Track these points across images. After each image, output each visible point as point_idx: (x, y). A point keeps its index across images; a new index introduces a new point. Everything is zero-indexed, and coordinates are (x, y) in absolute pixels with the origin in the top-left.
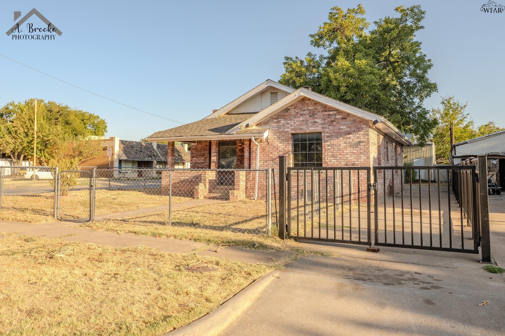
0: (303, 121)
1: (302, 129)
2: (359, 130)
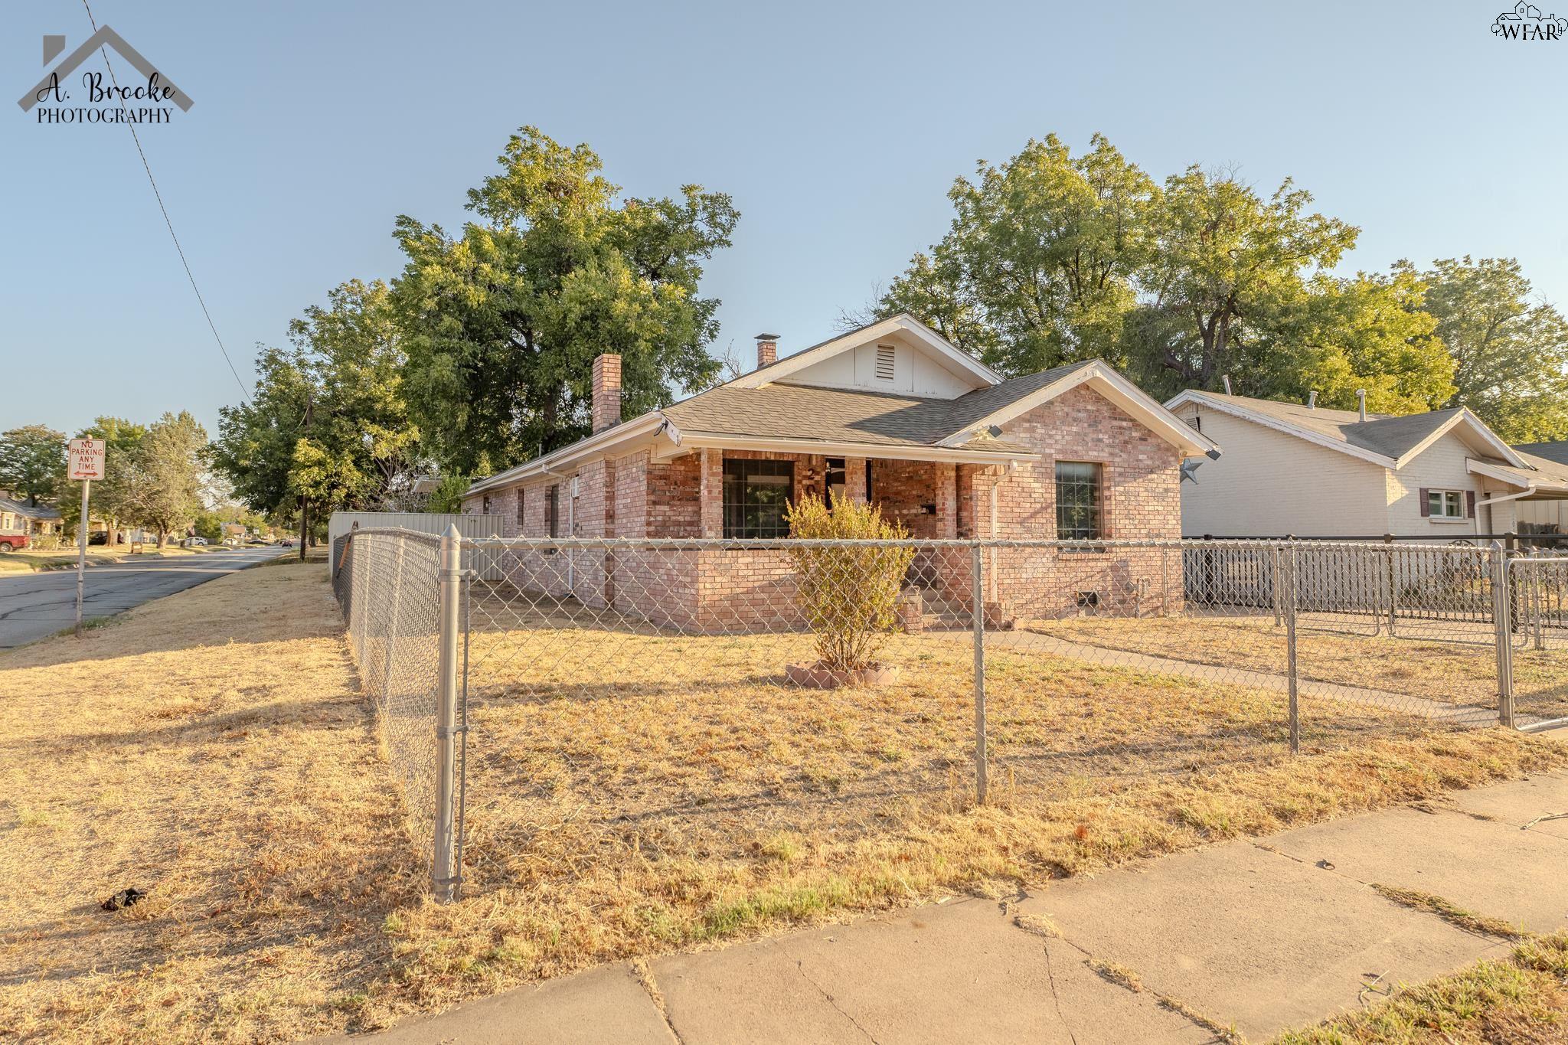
0: (1079, 434)
2: (1165, 465)
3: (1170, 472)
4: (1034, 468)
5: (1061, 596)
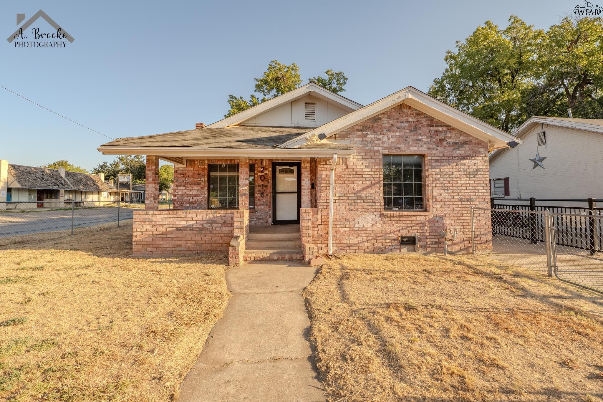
0: (402, 137)
1: (399, 148)
2: (476, 154)
3: (480, 158)
4: (366, 159)
5: (386, 239)
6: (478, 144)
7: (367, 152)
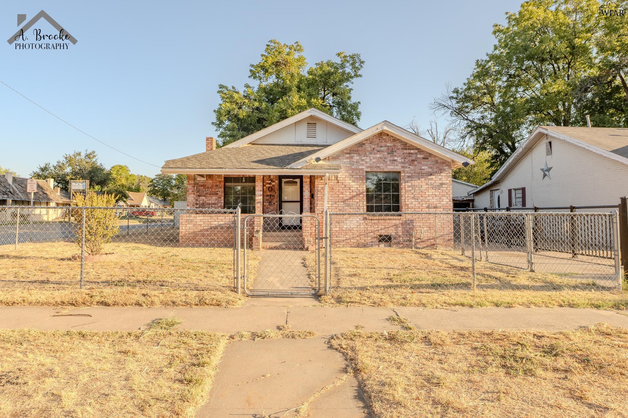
0: (381, 158)
1: (379, 167)
2: (441, 171)
3: (444, 175)
4: (352, 176)
5: (367, 236)
6: (443, 163)
7: (353, 170)
